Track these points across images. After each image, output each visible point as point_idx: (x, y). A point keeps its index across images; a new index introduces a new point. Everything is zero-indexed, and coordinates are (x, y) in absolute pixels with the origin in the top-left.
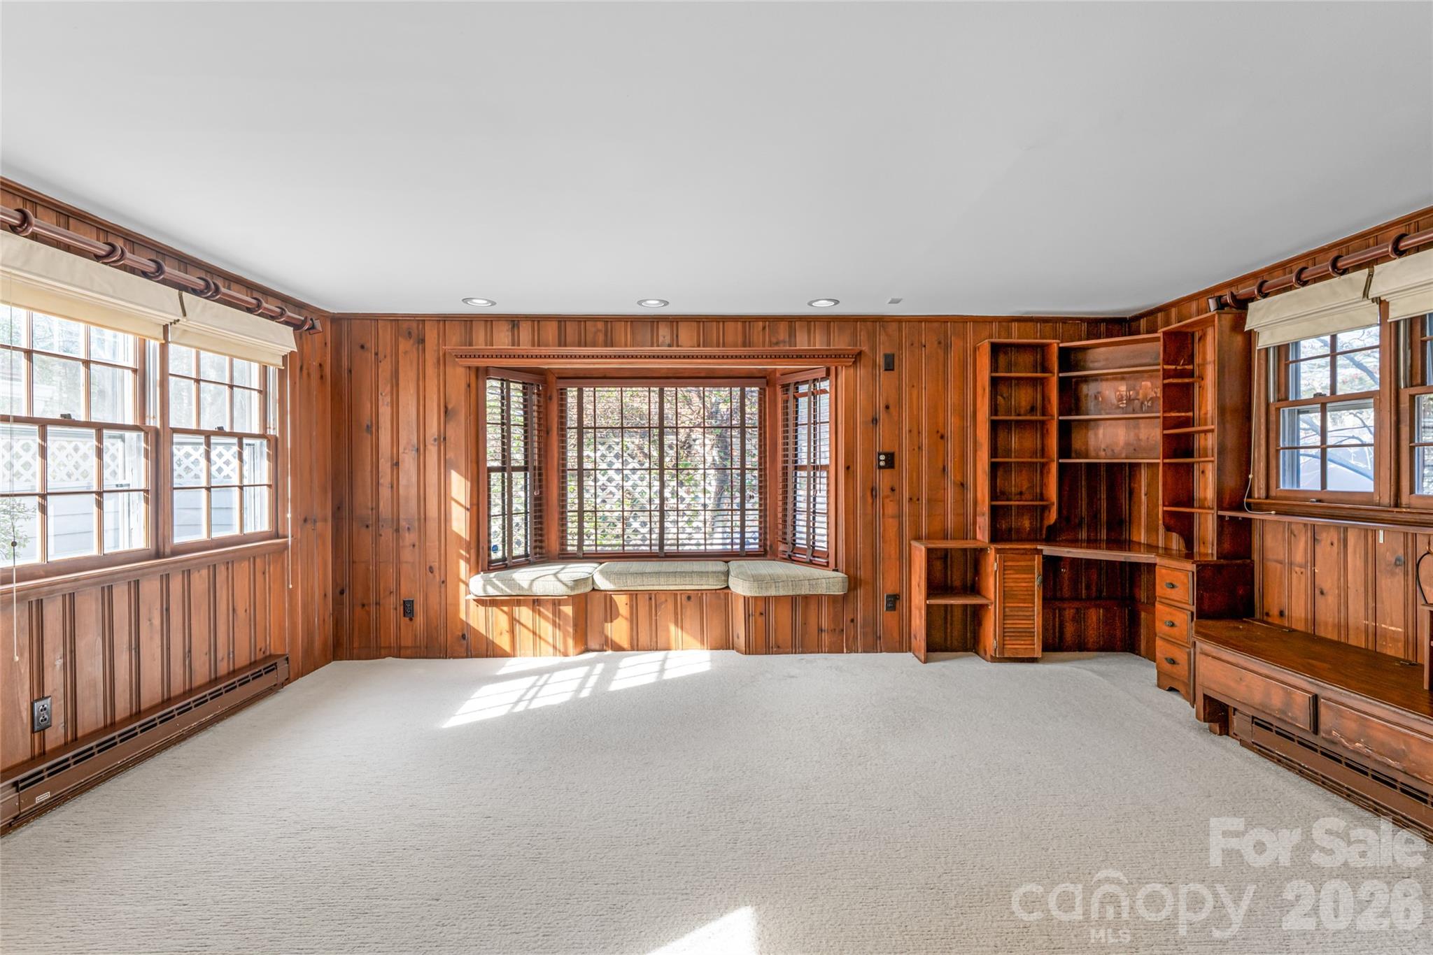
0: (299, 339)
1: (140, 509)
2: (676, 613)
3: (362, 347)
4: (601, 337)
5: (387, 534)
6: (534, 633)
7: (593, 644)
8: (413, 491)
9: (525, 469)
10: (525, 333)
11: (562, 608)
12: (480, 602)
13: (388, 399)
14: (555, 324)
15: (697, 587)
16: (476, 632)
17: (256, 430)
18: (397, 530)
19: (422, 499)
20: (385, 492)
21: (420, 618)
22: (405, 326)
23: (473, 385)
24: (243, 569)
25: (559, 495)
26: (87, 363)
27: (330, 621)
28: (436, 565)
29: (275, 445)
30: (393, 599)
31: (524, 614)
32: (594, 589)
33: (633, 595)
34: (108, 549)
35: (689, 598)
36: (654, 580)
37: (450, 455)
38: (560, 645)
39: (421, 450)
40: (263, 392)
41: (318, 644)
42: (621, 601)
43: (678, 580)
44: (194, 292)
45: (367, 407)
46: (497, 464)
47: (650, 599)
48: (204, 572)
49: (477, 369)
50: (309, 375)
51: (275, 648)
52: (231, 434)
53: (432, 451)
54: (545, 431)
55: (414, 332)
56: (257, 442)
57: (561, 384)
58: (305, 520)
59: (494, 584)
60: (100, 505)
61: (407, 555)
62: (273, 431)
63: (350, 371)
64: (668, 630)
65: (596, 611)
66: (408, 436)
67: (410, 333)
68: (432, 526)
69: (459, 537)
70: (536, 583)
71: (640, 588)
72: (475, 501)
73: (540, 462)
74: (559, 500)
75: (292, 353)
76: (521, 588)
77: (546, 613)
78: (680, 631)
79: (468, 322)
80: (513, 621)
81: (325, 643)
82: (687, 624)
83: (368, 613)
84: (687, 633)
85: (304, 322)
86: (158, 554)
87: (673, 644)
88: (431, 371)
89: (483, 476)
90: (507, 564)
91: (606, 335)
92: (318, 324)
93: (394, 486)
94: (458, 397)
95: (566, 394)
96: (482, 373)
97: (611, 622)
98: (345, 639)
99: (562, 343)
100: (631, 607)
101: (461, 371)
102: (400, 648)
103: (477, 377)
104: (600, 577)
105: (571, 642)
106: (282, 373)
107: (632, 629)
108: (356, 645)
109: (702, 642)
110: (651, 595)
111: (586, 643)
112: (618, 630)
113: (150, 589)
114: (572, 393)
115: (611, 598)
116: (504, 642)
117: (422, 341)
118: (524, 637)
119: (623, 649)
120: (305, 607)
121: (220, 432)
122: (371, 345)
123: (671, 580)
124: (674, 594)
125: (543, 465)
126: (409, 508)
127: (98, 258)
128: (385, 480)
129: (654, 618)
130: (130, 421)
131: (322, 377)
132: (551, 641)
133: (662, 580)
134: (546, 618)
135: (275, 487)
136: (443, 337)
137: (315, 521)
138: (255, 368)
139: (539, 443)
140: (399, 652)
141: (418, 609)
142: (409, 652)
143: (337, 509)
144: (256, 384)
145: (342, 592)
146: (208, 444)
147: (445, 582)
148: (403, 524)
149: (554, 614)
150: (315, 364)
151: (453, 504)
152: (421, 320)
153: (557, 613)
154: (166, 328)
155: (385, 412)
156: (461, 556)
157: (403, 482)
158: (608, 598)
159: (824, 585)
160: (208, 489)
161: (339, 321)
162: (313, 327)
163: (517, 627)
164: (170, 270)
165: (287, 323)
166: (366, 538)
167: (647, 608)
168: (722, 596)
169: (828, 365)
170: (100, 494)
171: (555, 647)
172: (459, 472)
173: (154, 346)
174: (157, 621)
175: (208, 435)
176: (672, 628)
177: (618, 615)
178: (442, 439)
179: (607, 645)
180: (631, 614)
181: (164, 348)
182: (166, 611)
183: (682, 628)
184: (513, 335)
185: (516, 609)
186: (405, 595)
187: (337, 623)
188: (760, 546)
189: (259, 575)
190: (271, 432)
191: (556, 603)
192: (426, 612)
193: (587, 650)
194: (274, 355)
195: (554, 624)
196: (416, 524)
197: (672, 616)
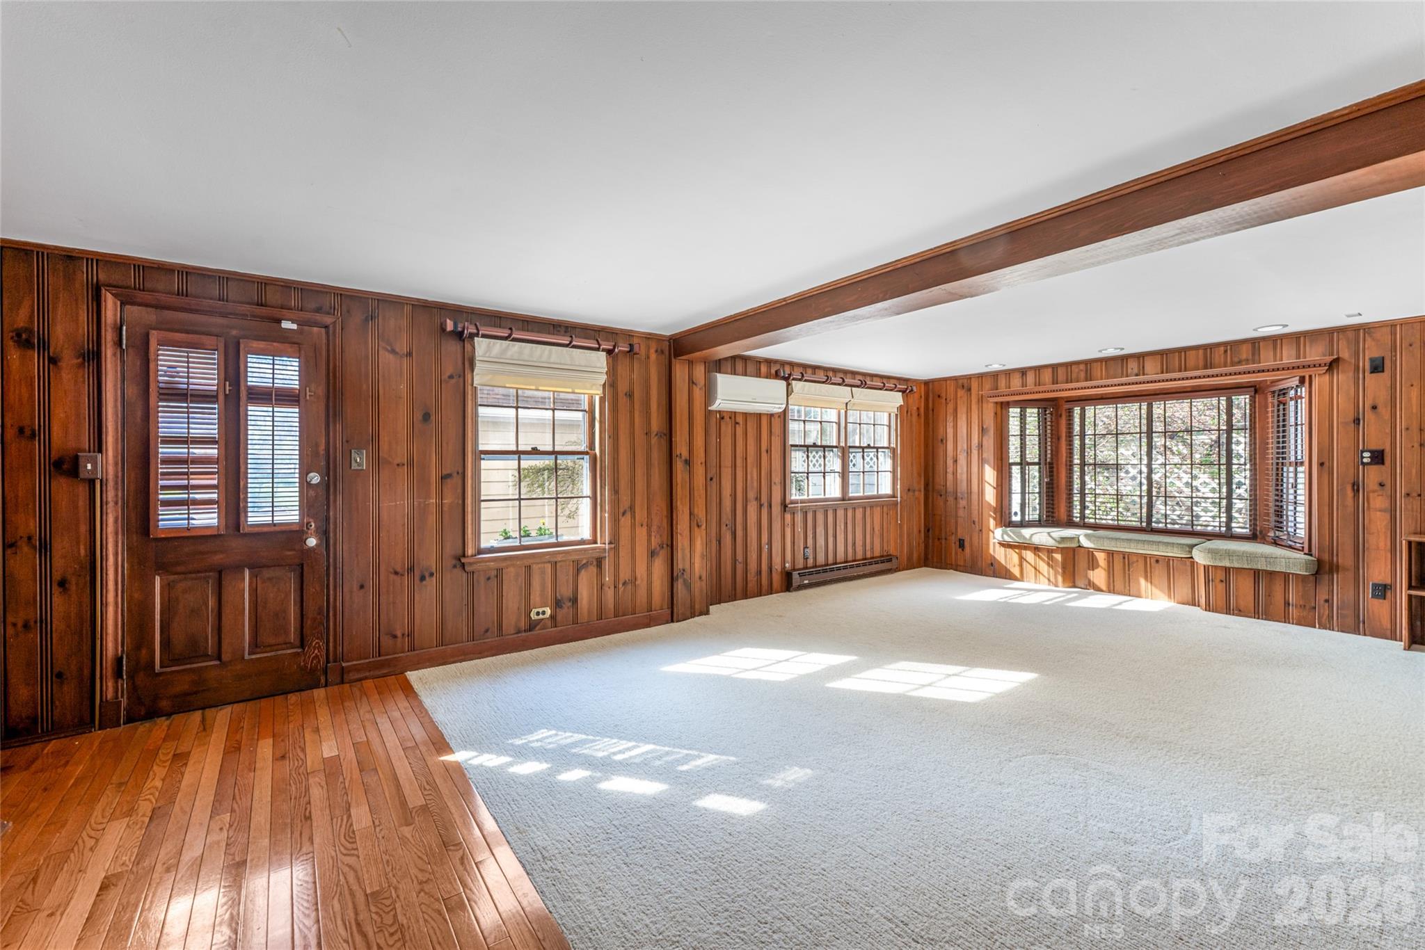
0: (905, 398)
1: (838, 480)
2: (1146, 571)
3: (939, 396)
4: (1082, 375)
5: (951, 499)
6: (1035, 569)
7: (1078, 583)
8: (965, 476)
9: (1039, 464)
10: (1030, 378)
11: (1055, 555)
12: (1002, 544)
13: (952, 424)
14: (1050, 370)
15: (1163, 554)
16: (999, 563)
17: (886, 445)
18: (956, 499)
19: (969, 481)
20: (950, 477)
21: (967, 550)
22: (960, 382)
23: (999, 412)
24: (877, 511)
25: (1067, 482)
26: (821, 422)
27: (922, 546)
28: (976, 520)
29: (894, 451)
30: (953, 537)
31: (1029, 555)
32: (1080, 546)
33: (1110, 554)
34: (827, 496)
35: (1157, 561)
36: (1125, 544)
37: (985, 455)
38: (1052, 579)
39: (969, 453)
40: (889, 426)
41: (915, 555)
42: (1101, 557)
43: (1146, 546)
44: (858, 386)
45: (941, 430)
46: (1018, 460)
47: (1124, 558)
48: (861, 510)
49: (1002, 403)
50: (911, 415)
51: (892, 552)
52: (874, 448)
53: (975, 453)
54: (1056, 437)
55: (966, 385)
56: (886, 450)
57: (1067, 406)
58: (909, 490)
59: (1010, 535)
60: (824, 477)
61: (961, 513)
62: (893, 445)
63: (933, 410)
64: (1139, 584)
65: (1082, 562)
66: (962, 445)
67: (963, 386)
68: (975, 497)
69: (989, 504)
70: (1034, 536)
71: (1114, 549)
72: (1000, 483)
73: (1052, 459)
74: (1066, 486)
75: (901, 406)
76: (1025, 538)
77: (1043, 556)
78: (1149, 584)
79: (995, 375)
80: (1022, 559)
81: (919, 556)
82: (1155, 580)
83: (941, 543)
84: (1156, 586)
85: (907, 389)
86: (843, 499)
87: (1143, 593)
88: (974, 407)
89: (1005, 469)
90: (1023, 524)
91: (1086, 373)
92: (915, 388)
93: (955, 473)
94: (990, 422)
95: (1073, 412)
96: (1005, 406)
97: (1093, 570)
98: (930, 556)
99: (1055, 382)
100: (1109, 562)
101: (991, 406)
102: (957, 565)
103: (1002, 408)
104: (1083, 538)
105: (1060, 579)
106: (897, 415)
107: (1109, 577)
108: (935, 560)
109: (1169, 596)
110: (1125, 556)
111: (1074, 582)
112: (1099, 576)
113: (840, 513)
114: (1077, 411)
115: (1093, 554)
116: (1016, 571)
117: (969, 390)
118: (1028, 570)
119: (1102, 591)
120: (909, 535)
121: (869, 447)
122: (943, 395)
123: (1140, 546)
124: (1145, 557)
125: (1054, 461)
126: (963, 486)
127: (823, 382)
128: (950, 470)
129: (1127, 572)
130: (835, 444)
131: (918, 415)
132: (1046, 574)
133: (1132, 545)
134: (1043, 560)
135: (894, 472)
136: (981, 387)
137: (914, 491)
138: (886, 415)
139: (1051, 446)
140: (957, 568)
141: (967, 544)
142: (962, 568)
143: (926, 485)
144: (886, 422)
145: (928, 531)
146: (863, 452)
147: (982, 531)
148: (959, 494)
149: (1049, 559)
150: (915, 408)
151: (986, 484)
152: (969, 378)
153: (1051, 558)
154: (847, 404)
155: (950, 431)
156: (991, 516)
157: (959, 471)
158: (1090, 554)
159: (1283, 564)
160: (863, 472)
161: (927, 383)
162: (912, 390)
163: (1025, 563)
164: (848, 381)
165: (900, 391)
166: (940, 502)
167: (1122, 564)
168: (1188, 563)
169: (1302, 374)
170: (824, 473)
171: (1049, 580)
172: (990, 466)
173: (843, 412)
174: (843, 527)
175: (863, 448)
176: (1142, 581)
177: (1098, 566)
178: (980, 446)
179: (1090, 585)
180: (1109, 566)
181: (846, 412)
182: (846, 524)
183: (1151, 583)
184: (1023, 379)
185: (1024, 552)
186: (960, 536)
187: (926, 547)
188: (1250, 530)
189: (885, 515)
190: (892, 445)
191: (1050, 551)
192: (971, 545)
193: (1075, 586)
194: (893, 407)
195: (1048, 564)
196: (966, 495)
197: (1143, 574)
